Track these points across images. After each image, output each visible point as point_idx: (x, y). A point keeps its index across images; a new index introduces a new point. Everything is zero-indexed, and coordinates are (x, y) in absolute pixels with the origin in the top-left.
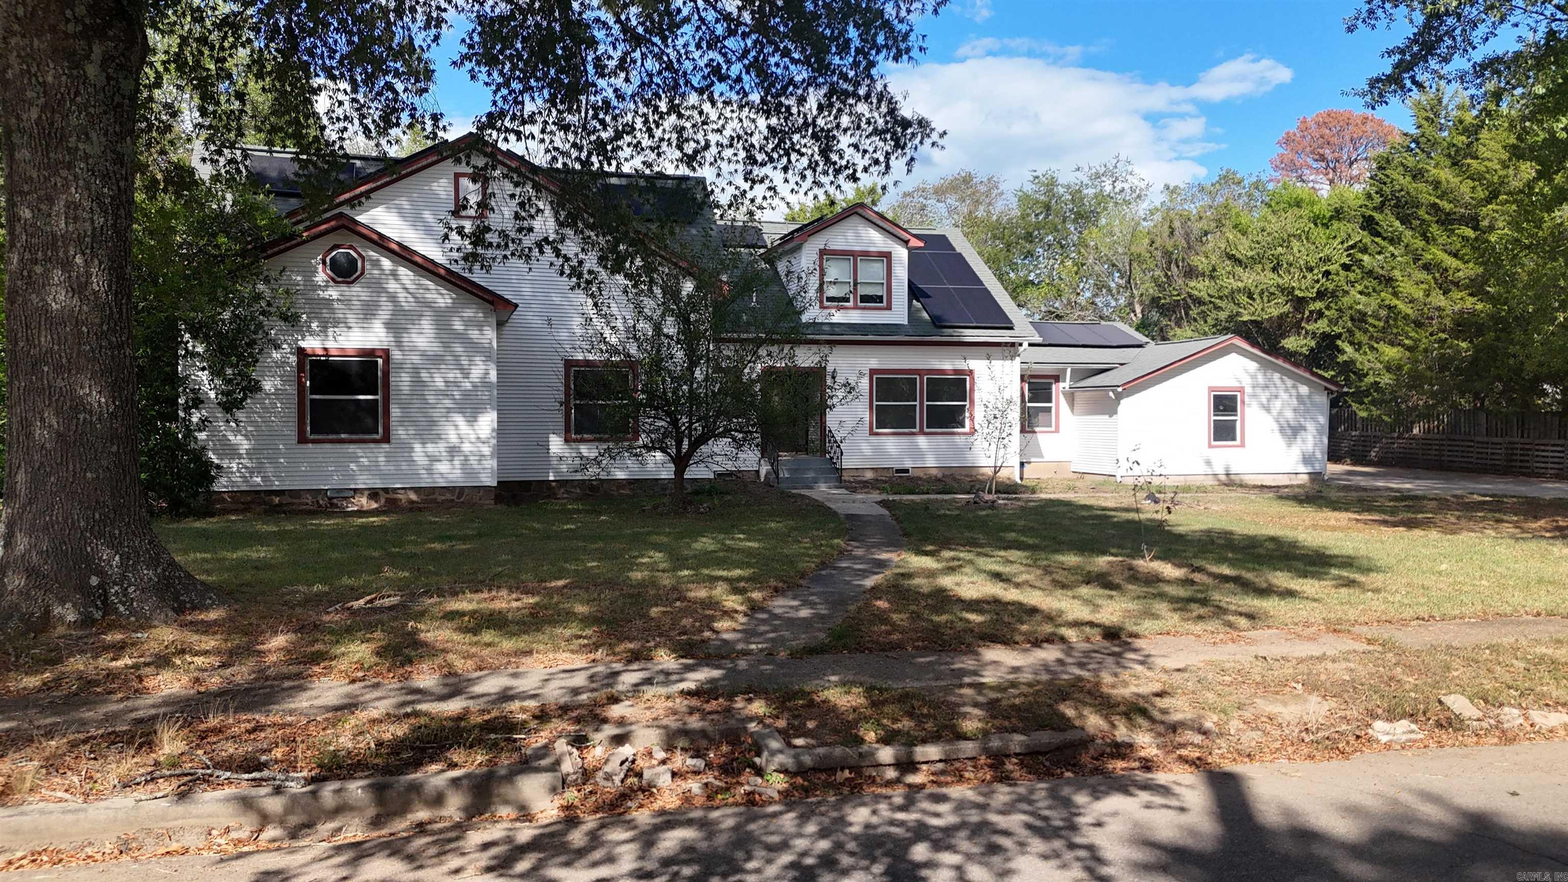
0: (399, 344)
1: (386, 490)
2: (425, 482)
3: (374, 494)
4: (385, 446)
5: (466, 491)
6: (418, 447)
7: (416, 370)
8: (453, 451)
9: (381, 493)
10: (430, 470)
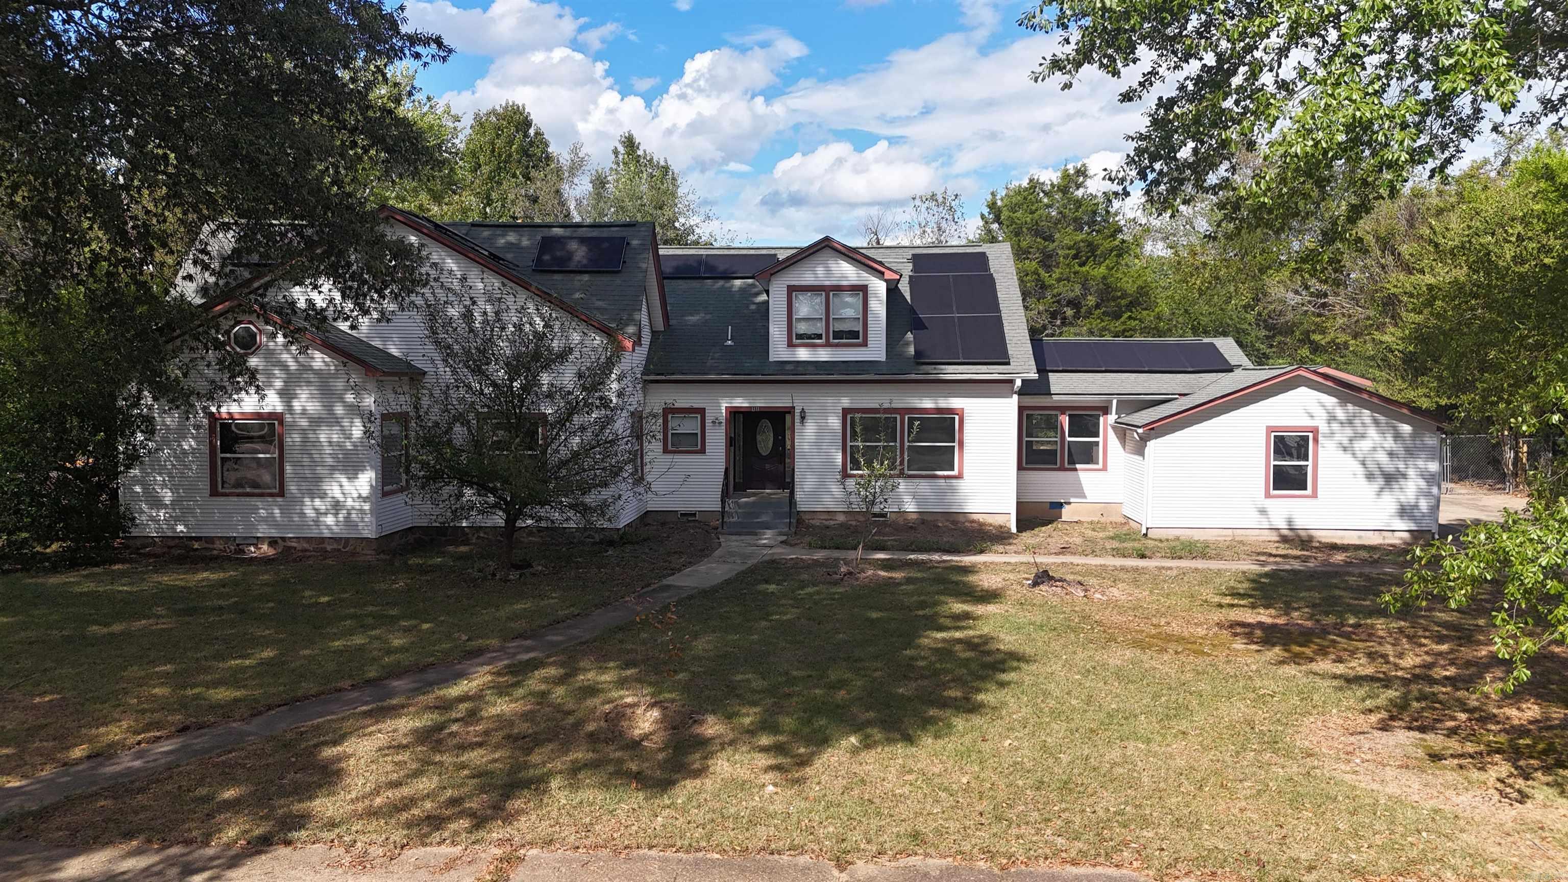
0: (290, 408)
1: (283, 539)
2: (314, 533)
3: (273, 542)
4: (279, 499)
5: (351, 542)
6: (307, 501)
7: (303, 431)
8: (337, 506)
9: (280, 541)
10: (317, 522)
